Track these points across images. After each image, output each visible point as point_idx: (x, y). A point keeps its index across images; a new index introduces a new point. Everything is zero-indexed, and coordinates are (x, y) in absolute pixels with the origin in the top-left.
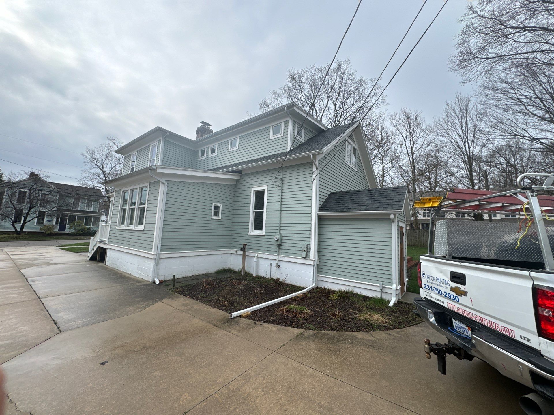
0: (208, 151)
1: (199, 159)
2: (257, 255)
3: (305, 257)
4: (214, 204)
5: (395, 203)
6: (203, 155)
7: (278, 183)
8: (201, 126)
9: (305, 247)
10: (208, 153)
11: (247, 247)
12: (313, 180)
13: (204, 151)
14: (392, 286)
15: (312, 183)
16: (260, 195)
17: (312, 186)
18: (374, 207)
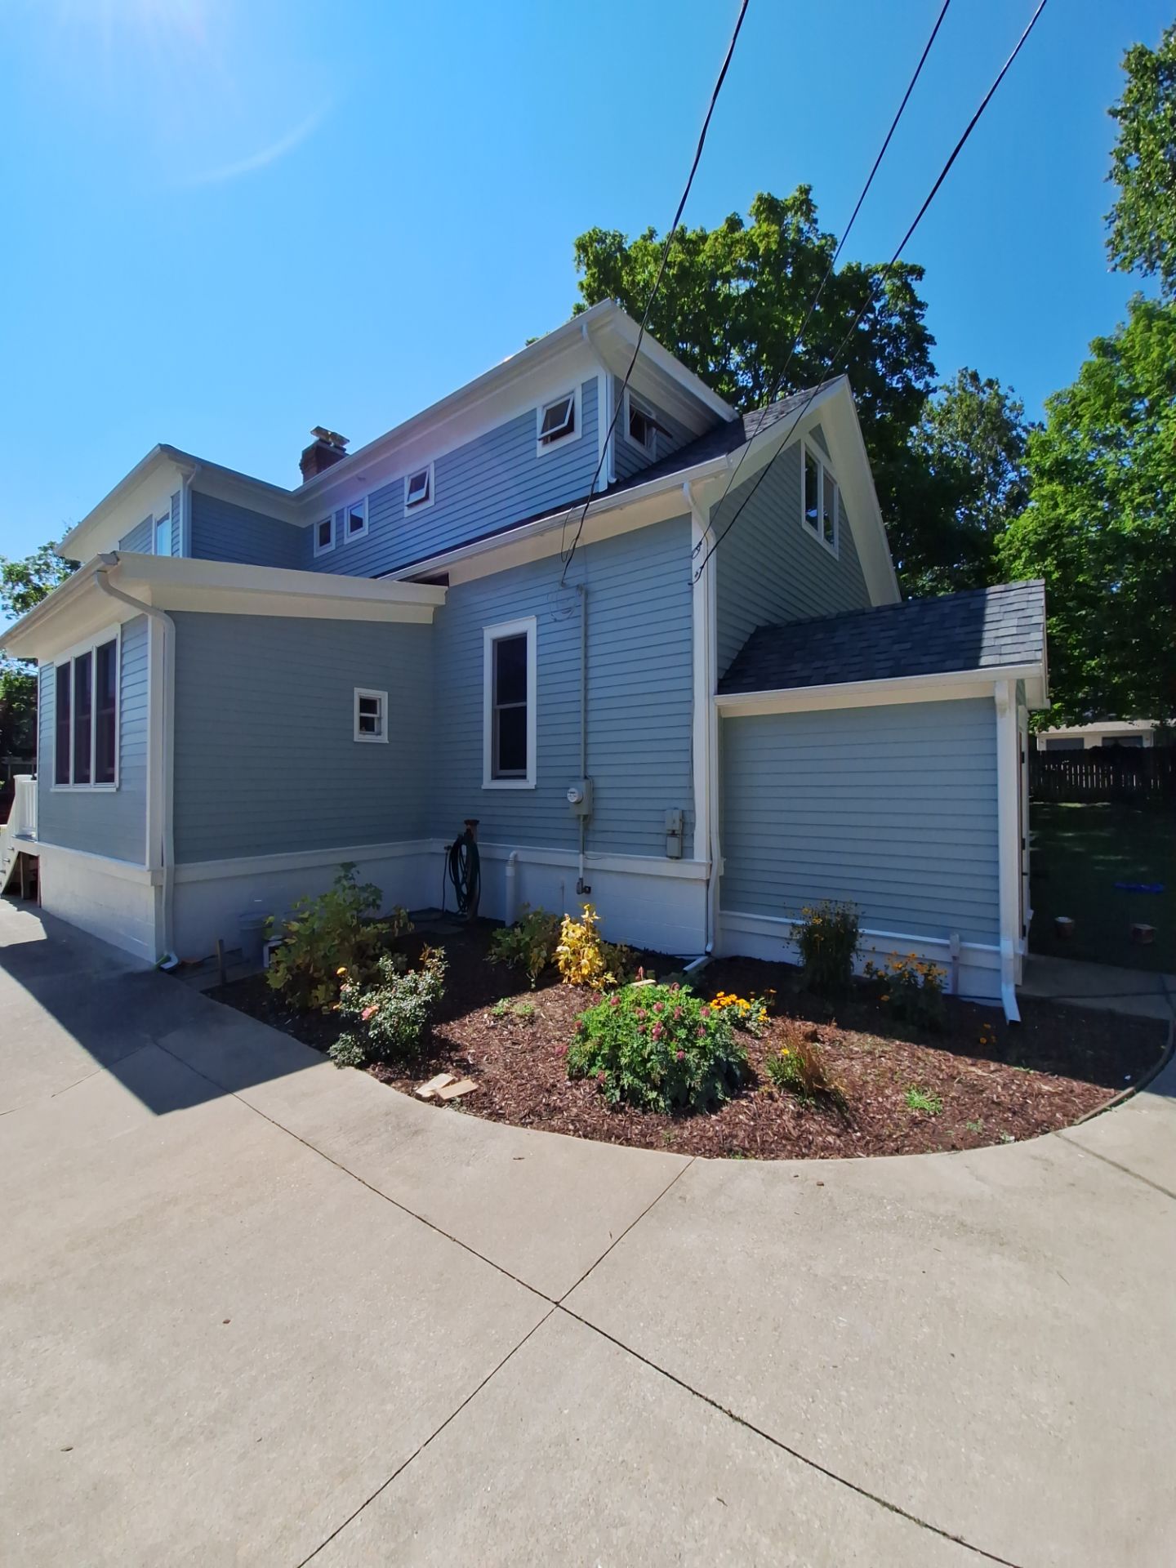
0: (340, 524)
1: (316, 555)
2: (516, 856)
3: (676, 855)
4: (360, 692)
5: (1009, 640)
6: (325, 539)
7: (571, 603)
8: (316, 442)
9: (674, 822)
10: (340, 532)
11: (479, 829)
12: (694, 579)
13: (328, 524)
14: (997, 943)
15: (691, 592)
16: (511, 652)
17: (690, 604)
18: (925, 659)
